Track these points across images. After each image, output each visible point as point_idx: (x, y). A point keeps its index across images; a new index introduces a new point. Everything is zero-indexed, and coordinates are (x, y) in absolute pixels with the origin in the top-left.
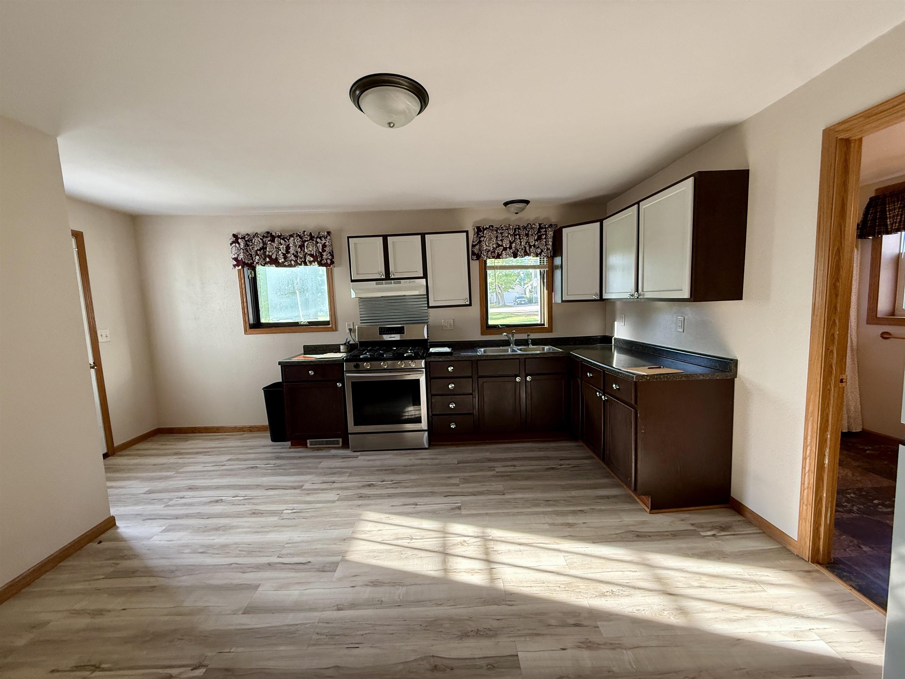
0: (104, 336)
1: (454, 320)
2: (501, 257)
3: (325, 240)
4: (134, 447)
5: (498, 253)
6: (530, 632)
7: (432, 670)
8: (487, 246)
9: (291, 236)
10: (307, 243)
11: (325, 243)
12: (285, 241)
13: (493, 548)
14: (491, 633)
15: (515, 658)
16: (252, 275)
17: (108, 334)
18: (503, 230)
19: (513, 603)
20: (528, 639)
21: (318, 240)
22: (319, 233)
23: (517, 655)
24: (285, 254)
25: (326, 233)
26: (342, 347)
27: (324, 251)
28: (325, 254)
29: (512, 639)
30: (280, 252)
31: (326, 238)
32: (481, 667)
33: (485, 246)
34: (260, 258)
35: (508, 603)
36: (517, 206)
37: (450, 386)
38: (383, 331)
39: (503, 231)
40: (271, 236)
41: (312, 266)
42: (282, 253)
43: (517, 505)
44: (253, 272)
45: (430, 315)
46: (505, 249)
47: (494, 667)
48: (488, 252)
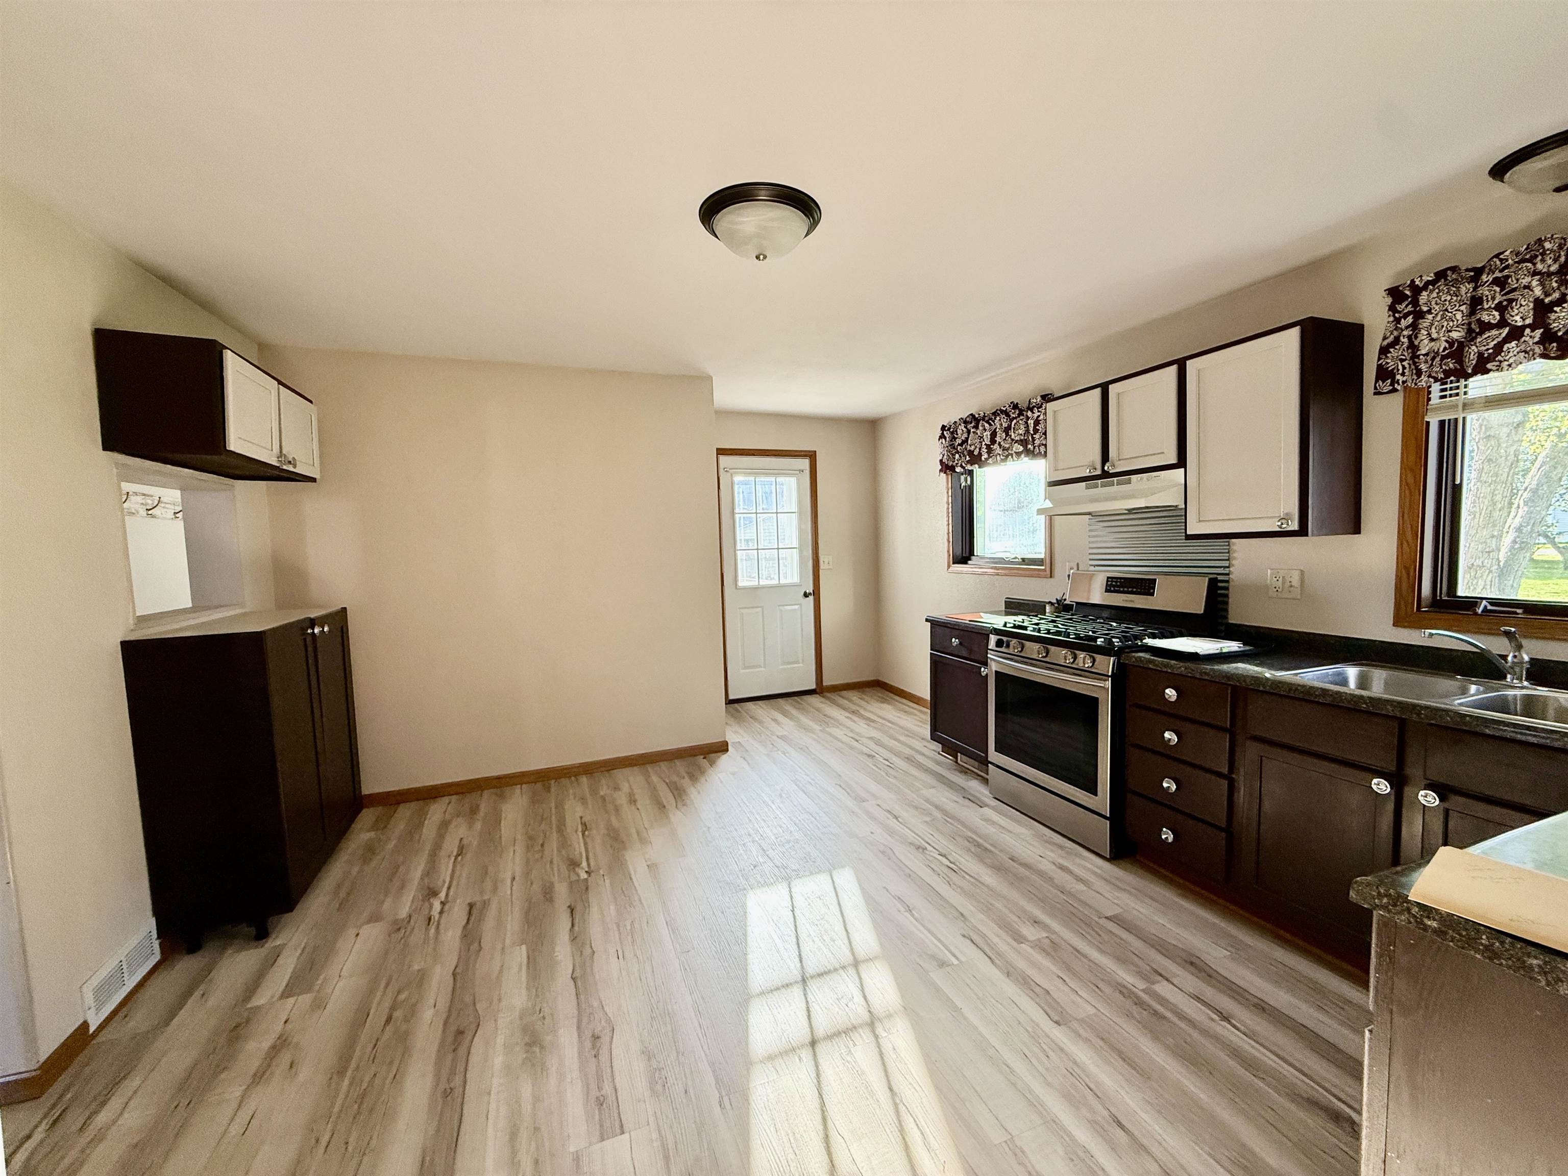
0: (826, 562)
1: (1302, 571)
2: (1489, 366)
3: (1039, 411)
4: (844, 693)
5: (1480, 355)
6: (671, 1145)
7: (593, 1036)
8: (1432, 340)
9: (995, 414)
10: (1015, 421)
11: (1039, 416)
12: (990, 425)
13: (855, 1045)
14: (659, 1087)
15: (618, 1131)
16: (966, 482)
17: (831, 560)
18: (1507, 267)
19: (728, 1106)
20: (655, 1144)
21: (1029, 413)
22: (1030, 401)
23: (623, 1133)
24: (990, 445)
25: (1039, 399)
26: (1048, 608)
27: (1036, 431)
28: (1037, 436)
29: (651, 1119)
30: (984, 443)
31: (1041, 407)
32: (600, 1088)
33: (1426, 342)
34: (960, 456)
35: (726, 1099)
36: (1546, 163)
37: (1167, 735)
38: (1114, 586)
39: (1506, 272)
40: (974, 421)
41: (1019, 462)
42: (986, 444)
43: (1038, 1059)
44: (969, 479)
45: (1235, 555)
46: (1516, 333)
47: (602, 1105)
48: (1433, 359)
